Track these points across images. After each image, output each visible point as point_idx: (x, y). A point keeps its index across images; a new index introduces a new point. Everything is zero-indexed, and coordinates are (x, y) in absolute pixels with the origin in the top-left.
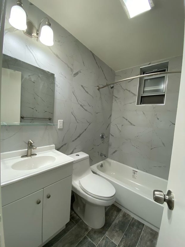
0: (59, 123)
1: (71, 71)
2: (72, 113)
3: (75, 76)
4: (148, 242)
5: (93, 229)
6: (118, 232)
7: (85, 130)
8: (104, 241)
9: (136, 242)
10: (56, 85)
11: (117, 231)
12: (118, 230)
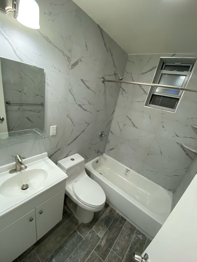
0: (52, 130)
1: (68, 61)
2: (68, 116)
3: (73, 68)
4: (126, 237)
5: (82, 223)
6: (104, 226)
7: (83, 131)
8: (91, 234)
9: (117, 236)
10: (46, 84)
11: (102, 226)
12: (104, 224)
